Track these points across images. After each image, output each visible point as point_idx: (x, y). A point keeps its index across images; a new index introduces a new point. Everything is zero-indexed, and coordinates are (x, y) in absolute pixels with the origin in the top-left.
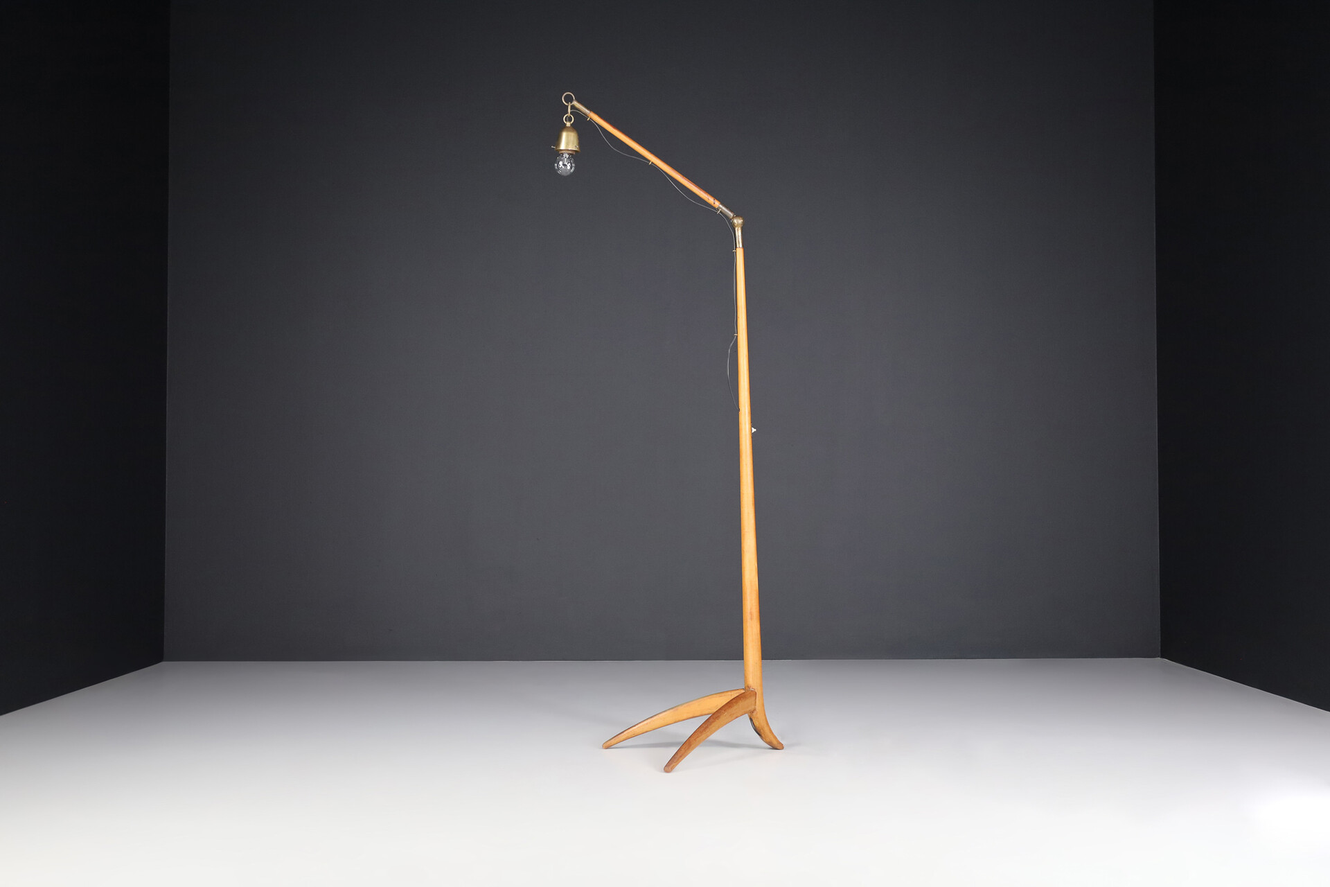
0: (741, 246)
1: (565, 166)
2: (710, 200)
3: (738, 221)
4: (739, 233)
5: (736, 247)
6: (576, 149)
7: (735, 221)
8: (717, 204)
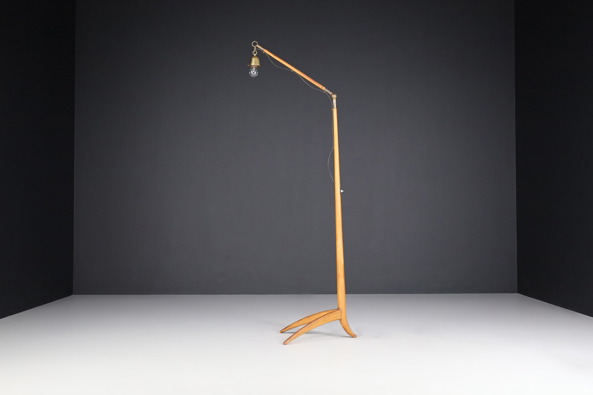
0: (335, 107)
1: (254, 73)
2: (320, 86)
3: (334, 96)
4: (335, 101)
5: (333, 108)
6: (259, 65)
7: (333, 96)
8: (324, 88)
